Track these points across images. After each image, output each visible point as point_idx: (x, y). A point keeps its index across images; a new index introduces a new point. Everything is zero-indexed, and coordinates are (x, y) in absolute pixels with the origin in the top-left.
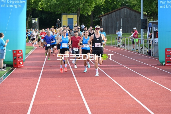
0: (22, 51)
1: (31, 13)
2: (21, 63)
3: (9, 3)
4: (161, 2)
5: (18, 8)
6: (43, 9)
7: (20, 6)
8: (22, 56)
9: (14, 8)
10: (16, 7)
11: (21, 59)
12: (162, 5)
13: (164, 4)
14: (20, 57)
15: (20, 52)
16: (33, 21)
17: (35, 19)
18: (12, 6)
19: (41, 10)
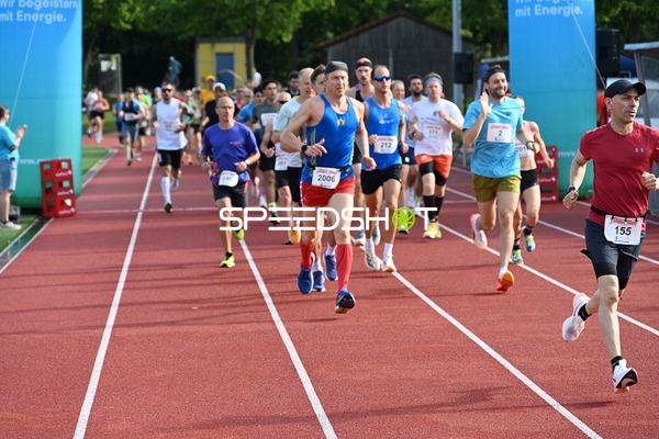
0: (69, 161)
1: (98, 39)
2: (68, 202)
3: (26, 9)
5: (56, 23)
6: (133, 23)
7: (60, 18)
8: (70, 178)
9: (41, 24)
10: (49, 21)
11: (67, 189)
14: (66, 184)
15: (65, 165)
16: (104, 66)
17: (109, 59)
18: (35, 17)
19: (129, 27)
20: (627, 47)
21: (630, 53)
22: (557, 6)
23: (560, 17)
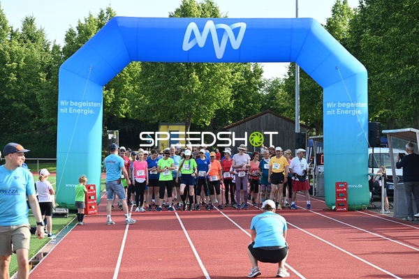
0: (94, 186)
1: (110, 122)
2: (93, 207)
3: (74, 107)
4: (329, 105)
5: (89, 114)
6: (126, 114)
7: (91, 111)
8: (95, 194)
9: (82, 114)
10: (86, 113)
11: (93, 200)
12: (330, 109)
13: (333, 108)
14: (92, 197)
15: (92, 188)
16: (110, 136)
17: (112, 133)
18: (79, 111)
19: (124, 116)
20: (383, 131)
21: (385, 134)
22: (349, 109)
23: (350, 115)
